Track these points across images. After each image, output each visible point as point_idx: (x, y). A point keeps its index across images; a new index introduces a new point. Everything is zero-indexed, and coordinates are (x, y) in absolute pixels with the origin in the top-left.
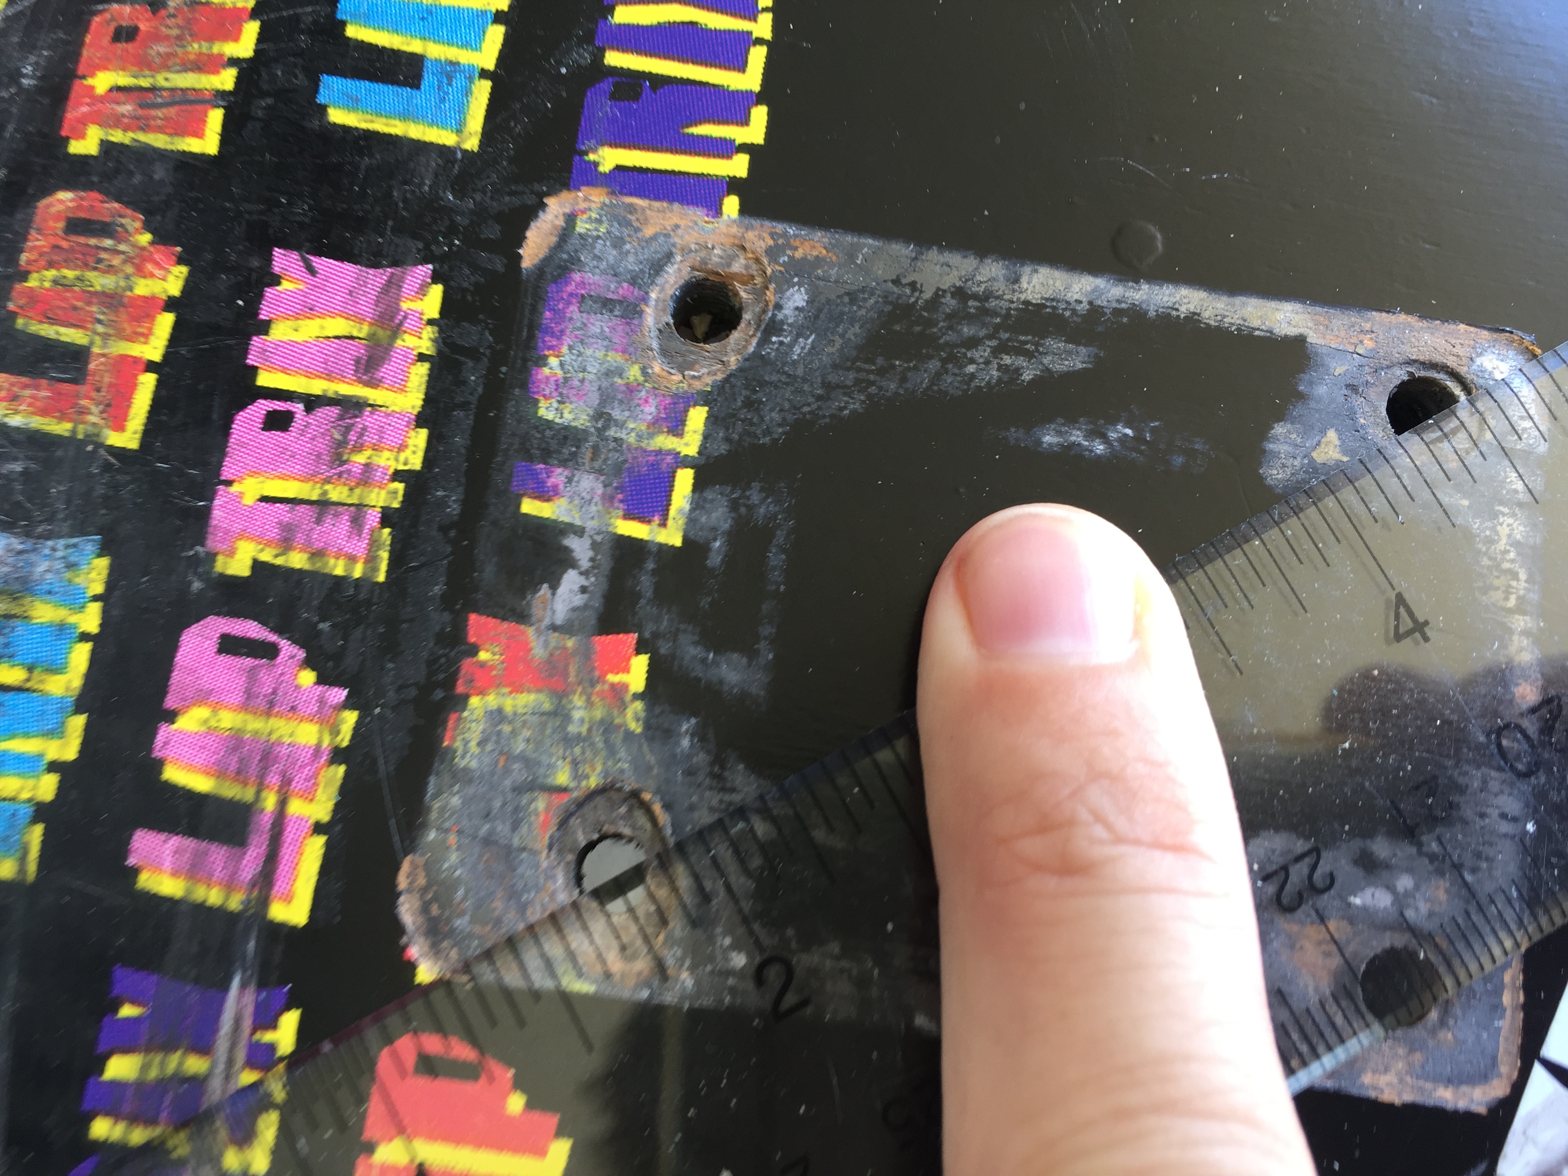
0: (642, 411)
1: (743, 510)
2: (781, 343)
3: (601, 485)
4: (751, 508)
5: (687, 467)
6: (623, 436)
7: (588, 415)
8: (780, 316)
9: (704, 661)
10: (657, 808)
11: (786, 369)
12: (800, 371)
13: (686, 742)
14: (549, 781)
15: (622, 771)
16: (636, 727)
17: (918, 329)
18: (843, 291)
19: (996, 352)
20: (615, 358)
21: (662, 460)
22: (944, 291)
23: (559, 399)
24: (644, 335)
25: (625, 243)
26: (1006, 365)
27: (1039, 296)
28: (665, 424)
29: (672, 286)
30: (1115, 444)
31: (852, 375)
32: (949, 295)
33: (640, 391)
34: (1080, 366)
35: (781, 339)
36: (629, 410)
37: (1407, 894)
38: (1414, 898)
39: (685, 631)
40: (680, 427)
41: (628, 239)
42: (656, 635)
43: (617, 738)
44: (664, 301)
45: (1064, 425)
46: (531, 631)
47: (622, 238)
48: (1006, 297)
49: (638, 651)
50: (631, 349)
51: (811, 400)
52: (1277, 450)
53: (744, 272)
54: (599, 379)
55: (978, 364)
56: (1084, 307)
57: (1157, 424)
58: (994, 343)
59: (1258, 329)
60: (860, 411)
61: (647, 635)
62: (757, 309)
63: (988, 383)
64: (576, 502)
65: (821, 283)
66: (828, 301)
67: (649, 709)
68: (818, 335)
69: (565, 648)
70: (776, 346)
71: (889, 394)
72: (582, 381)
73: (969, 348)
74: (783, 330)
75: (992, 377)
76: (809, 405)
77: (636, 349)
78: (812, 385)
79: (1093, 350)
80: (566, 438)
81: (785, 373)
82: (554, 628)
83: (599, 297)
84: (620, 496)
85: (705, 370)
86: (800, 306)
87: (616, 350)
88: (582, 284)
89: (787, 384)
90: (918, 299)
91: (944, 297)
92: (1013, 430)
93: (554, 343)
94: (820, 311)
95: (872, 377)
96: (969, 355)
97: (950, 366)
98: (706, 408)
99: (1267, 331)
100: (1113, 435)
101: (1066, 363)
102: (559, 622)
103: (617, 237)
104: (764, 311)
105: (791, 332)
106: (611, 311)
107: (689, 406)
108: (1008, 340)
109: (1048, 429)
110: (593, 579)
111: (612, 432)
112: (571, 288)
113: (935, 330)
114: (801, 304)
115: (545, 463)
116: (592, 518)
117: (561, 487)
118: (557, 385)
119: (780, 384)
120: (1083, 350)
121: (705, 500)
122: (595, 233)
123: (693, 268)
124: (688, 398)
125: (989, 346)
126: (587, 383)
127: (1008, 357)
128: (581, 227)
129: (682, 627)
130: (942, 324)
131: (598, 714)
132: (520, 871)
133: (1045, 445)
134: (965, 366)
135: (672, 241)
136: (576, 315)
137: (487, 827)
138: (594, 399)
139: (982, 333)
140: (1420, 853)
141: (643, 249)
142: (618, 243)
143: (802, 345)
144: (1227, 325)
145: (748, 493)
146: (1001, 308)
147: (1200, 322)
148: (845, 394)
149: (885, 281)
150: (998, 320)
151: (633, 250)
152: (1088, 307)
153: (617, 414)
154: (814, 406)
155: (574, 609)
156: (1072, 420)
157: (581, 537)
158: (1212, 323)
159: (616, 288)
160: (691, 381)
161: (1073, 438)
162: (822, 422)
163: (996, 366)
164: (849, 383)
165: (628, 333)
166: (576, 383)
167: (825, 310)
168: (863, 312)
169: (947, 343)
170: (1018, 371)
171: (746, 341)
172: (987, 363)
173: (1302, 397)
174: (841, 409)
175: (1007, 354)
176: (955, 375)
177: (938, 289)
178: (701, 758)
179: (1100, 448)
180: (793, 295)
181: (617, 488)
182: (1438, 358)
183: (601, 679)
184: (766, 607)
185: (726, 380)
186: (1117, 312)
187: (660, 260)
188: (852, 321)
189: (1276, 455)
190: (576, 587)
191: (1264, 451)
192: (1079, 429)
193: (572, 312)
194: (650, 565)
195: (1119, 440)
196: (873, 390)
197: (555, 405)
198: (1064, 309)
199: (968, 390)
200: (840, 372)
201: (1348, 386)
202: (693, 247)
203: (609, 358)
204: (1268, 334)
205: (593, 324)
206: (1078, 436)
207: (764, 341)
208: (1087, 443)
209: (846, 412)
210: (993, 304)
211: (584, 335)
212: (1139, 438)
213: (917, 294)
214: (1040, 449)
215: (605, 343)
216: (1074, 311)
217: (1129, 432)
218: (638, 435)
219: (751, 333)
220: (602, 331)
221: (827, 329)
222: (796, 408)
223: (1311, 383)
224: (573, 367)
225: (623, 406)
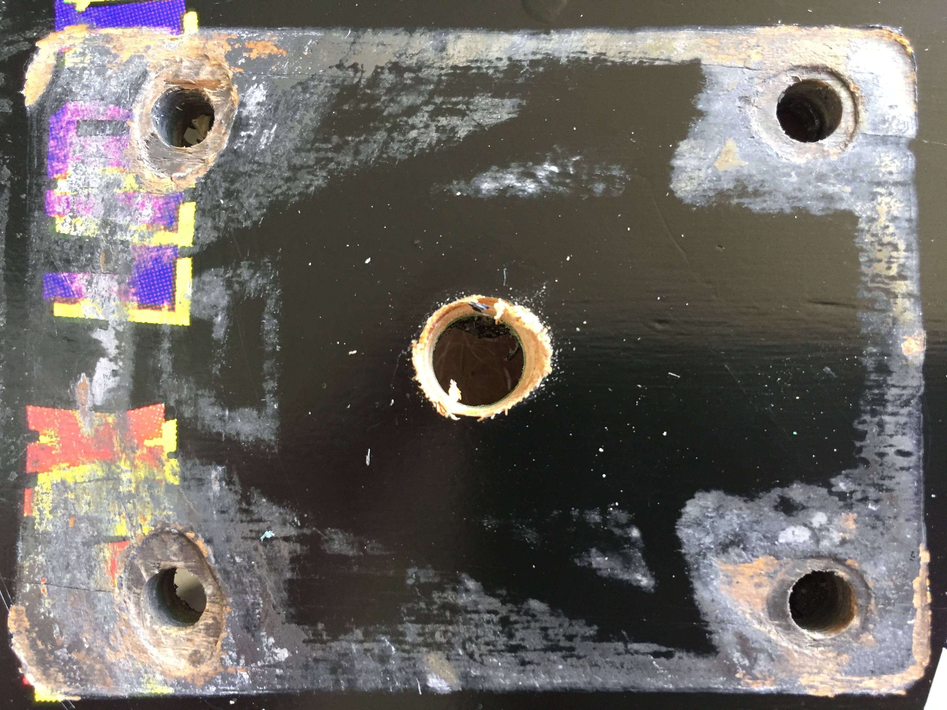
0: (140, 214)
1: (236, 286)
2: (249, 136)
3: (116, 284)
4: (242, 284)
5: (184, 257)
6: (129, 238)
7: (97, 225)
8: (245, 113)
9: (221, 418)
10: (200, 543)
11: (257, 158)
12: (268, 159)
13: (216, 487)
14: (111, 534)
15: (168, 517)
16: (175, 481)
17: (363, 105)
18: (296, 82)
19: (434, 115)
20: (112, 172)
21: (164, 254)
22: (382, 68)
23: (71, 214)
24: (133, 148)
25: (107, 70)
26: (443, 126)
27: (465, 59)
28: (161, 223)
29: (152, 100)
30: (544, 181)
31: (313, 155)
32: (387, 71)
33: (136, 197)
34: (506, 117)
35: (249, 133)
36: (130, 215)
37: (822, 528)
38: (828, 530)
39: (203, 396)
40: (174, 223)
41: (109, 66)
42: (179, 402)
43: (160, 492)
44: (147, 115)
45: (498, 171)
46: (77, 414)
47: (104, 66)
48: (436, 65)
49: (167, 419)
50: (124, 162)
51: (281, 182)
52: (683, 165)
53: (211, 78)
54: (101, 192)
55: (419, 129)
56: (504, 64)
57: (578, 158)
58: (430, 108)
59: (658, 59)
60: (324, 186)
61: (172, 404)
62: (226, 110)
63: (430, 145)
64: (98, 300)
65: (276, 77)
66: (284, 93)
67: (183, 464)
68: (279, 125)
69: (107, 424)
70: (245, 140)
71: (346, 167)
72: (88, 195)
73: (409, 116)
74: (248, 125)
75: (432, 138)
76: (280, 187)
77: (128, 161)
78: (280, 169)
79: (516, 101)
80: (81, 247)
81: (255, 162)
82: (96, 408)
83: (92, 121)
84: (133, 290)
85: (189, 170)
86: (261, 101)
87: (112, 164)
88: (76, 112)
89: (259, 172)
90: (360, 79)
91: (382, 73)
92: (455, 182)
93: (61, 167)
94: (278, 102)
95: (330, 155)
96: (410, 122)
97: (395, 134)
98: (194, 204)
99: (666, 60)
100: (541, 174)
101: (495, 116)
102: (98, 403)
103: (99, 65)
104: (232, 110)
105: (256, 125)
106: (103, 131)
107: (179, 203)
108: (443, 103)
109: (485, 177)
110: (121, 364)
111: (119, 236)
112: (68, 117)
113: (378, 104)
114: (262, 99)
115: (68, 271)
116: (113, 312)
117: (84, 290)
118: (68, 203)
119: (253, 173)
120: (508, 102)
121: (204, 283)
122: (81, 66)
123: (168, 82)
124: (177, 197)
125: (427, 112)
126: (92, 197)
127: (444, 118)
128: (69, 62)
129: (200, 392)
130: (383, 98)
131: (142, 474)
132: (99, 608)
133: (484, 192)
134: (408, 133)
135: (145, 61)
136: (75, 140)
137: (68, 576)
138: (100, 210)
139: (419, 102)
140: (831, 493)
141: (122, 72)
142: (101, 70)
143: (267, 135)
144: (630, 60)
145: (238, 272)
146: (433, 75)
147: (605, 60)
148: (309, 173)
149: (330, 67)
150: (432, 87)
151: (114, 75)
152: (508, 63)
153: (120, 219)
154: (284, 188)
155: (110, 391)
156: (504, 166)
157: (106, 329)
158: (618, 60)
159: (105, 110)
160: (178, 182)
161: (507, 182)
162: (293, 200)
163: (435, 128)
164: (311, 163)
165: (119, 148)
166: (83, 199)
167: (283, 101)
168: (315, 97)
169: (390, 115)
170: (453, 130)
171: (221, 139)
172: (427, 126)
173: (701, 114)
174: (307, 187)
175: (443, 116)
176: (401, 141)
177: (377, 67)
178: (230, 499)
179: (531, 187)
180: (253, 92)
181: (129, 284)
182: (818, 61)
183: (140, 445)
184: (267, 365)
185: (207, 177)
186: (534, 63)
187: (138, 79)
188: (307, 107)
189: (683, 169)
190: (108, 372)
191: (673, 168)
192: (511, 173)
193: (71, 137)
194: (166, 345)
195: (548, 178)
196: (332, 165)
197: (69, 220)
198: (488, 68)
199: (412, 153)
200: (303, 154)
201: (741, 98)
202: (164, 63)
203: (106, 173)
204: (667, 63)
205: (90, 145)
206: (511, 180)
207: (235, 136)
208: (519, 185)
209: (312, 188)
210: (426, 73)
211: (84, 156)
212: (564, 174)
213: (359, 74)
214: (480, 196)
215: (103, 160)
216: (496, 69)
217: (555, 169)
218: (140, 235)
219: (223, 131)
220: (98, 150)
221: (287, 118)
222: (269, 192)
223: (708, 101)
224: (79, 185)
225: (125, 212)
